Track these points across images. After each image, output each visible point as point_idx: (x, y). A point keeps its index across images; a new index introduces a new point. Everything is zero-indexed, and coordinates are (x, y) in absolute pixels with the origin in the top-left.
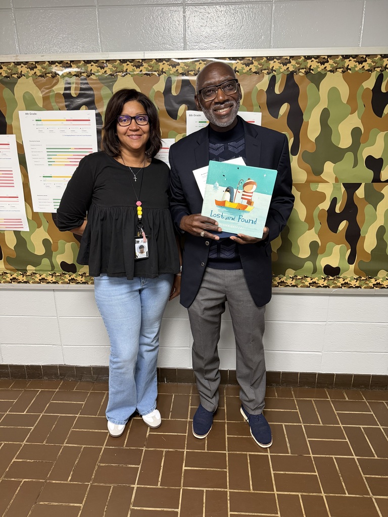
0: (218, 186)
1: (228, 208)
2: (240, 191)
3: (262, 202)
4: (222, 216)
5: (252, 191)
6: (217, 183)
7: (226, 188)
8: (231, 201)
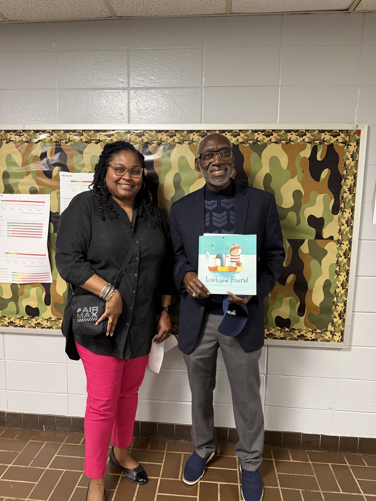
0: (209, 254)
1: (220, 272)
2: (228, 256)
3: (249, 262)
4: (216, 280)
5: (238, 254)
6: (208, 252)
7: (216, 255)
8: (222, 265)
